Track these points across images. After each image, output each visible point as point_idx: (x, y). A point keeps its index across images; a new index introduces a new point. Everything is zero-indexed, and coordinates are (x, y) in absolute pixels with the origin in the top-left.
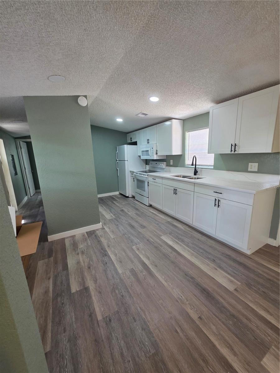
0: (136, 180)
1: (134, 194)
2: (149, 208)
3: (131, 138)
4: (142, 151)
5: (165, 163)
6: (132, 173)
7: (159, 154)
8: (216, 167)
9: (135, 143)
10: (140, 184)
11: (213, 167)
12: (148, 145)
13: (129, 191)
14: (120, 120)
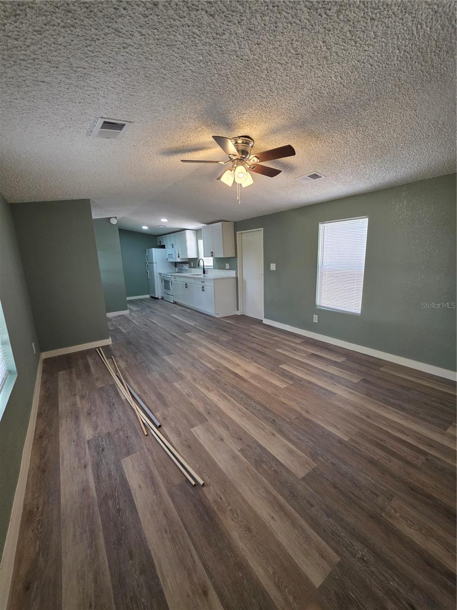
0: (163, 281)
1: (163, 295)
2: (174, 305)
3: (160, 242)
4: (169, 254)
5: (188, 265)
6: (160, 274)
7: (181, 257)
8: (215, 267)
9: (163, 247)
10: (166, 284)
11: (212, 267)
12: (173, 249)
13: (159, 293)
14: (145, 228)
